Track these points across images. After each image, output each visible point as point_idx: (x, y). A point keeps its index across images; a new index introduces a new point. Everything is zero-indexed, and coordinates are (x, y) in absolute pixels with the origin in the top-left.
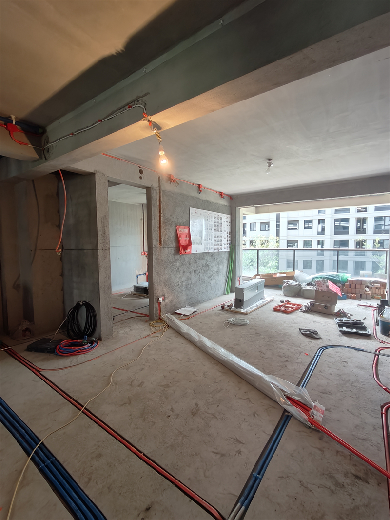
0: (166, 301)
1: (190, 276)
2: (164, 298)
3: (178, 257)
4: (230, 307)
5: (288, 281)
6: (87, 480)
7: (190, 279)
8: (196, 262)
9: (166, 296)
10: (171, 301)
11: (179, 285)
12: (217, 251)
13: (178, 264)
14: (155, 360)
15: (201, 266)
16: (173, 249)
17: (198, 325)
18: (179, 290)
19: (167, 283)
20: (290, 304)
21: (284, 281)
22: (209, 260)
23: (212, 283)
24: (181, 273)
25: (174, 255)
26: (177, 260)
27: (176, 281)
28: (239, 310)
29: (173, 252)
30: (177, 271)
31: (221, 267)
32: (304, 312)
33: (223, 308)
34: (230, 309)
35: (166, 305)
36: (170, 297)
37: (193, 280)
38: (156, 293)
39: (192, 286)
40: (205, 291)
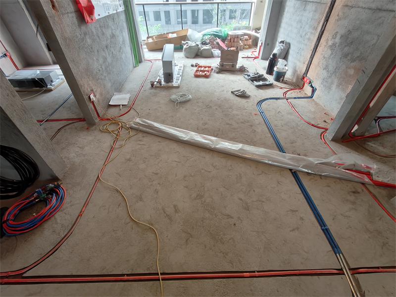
0: (97, 96)
1: (105, 55)
2: (94, 94)
3: (83, 28)
4: (159, 82)
5: (187, 43)
7: (106, 59)
8: (103, 34)
9: (94, 90)
10: (101, 94)
11: (100, 70)
12: (115, 12)
13: (89, 41)
14: (157, 174)
15: (109, 37)
16: (74, 15)
17: (149, 113)
18: (103, 77)
19: (88, 71)
20: (201, 67)
21: (183, 42)
22: (113, 27)
23: (123, 58)
24: (96, 53)
25: (80, 26)
26: (85, 34)
27: (95, 66)
28: (170, 84)
29: (75, 20)
30: (91, 51)
31: (124, 33)
32: (217, 73)
33: (152, 85)
34: (161, 85)
35: (98, 101)
36: (99, 90)
37: (109, 60)
38: (84, 91)
39: (110, 67)
40: (121, 69)
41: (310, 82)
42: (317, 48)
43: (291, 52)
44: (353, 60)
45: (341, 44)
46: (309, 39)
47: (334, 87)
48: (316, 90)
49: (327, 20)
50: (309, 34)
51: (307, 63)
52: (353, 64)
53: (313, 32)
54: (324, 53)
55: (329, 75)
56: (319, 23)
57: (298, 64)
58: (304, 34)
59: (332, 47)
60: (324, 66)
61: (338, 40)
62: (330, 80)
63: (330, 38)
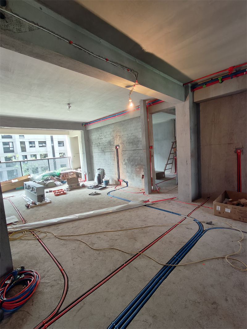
4: (34, 203)
6: (182, 243)
20: (55, 191)
28: (43, 202)
32: (69, 191)
33: (28, 207)
34: (36, 204)
41: (123, 181)
42: (119, 167)
43: (105, 172)
44: (136, 166)
45: (128, 162)
46: (113, 164)
47: (135, 177)
48: (128, 182)
49: (118, 156)
50: (112, 163)
51: (117, 173)
52: (137, 167)
53: (114, 161)
54: (123, 167)
55: (130, 174)
56: (115, 158)
57: (113, 175)
58: (109, 163)
59: (125, 164)
60: (126, 172)
61: (126, 161)
62: (132, 176)
63: (123, 161)
